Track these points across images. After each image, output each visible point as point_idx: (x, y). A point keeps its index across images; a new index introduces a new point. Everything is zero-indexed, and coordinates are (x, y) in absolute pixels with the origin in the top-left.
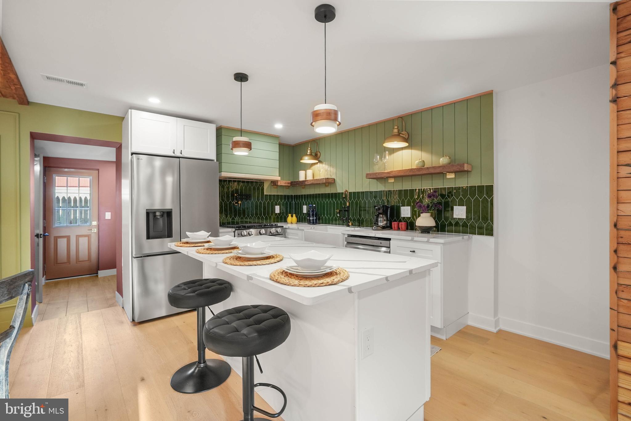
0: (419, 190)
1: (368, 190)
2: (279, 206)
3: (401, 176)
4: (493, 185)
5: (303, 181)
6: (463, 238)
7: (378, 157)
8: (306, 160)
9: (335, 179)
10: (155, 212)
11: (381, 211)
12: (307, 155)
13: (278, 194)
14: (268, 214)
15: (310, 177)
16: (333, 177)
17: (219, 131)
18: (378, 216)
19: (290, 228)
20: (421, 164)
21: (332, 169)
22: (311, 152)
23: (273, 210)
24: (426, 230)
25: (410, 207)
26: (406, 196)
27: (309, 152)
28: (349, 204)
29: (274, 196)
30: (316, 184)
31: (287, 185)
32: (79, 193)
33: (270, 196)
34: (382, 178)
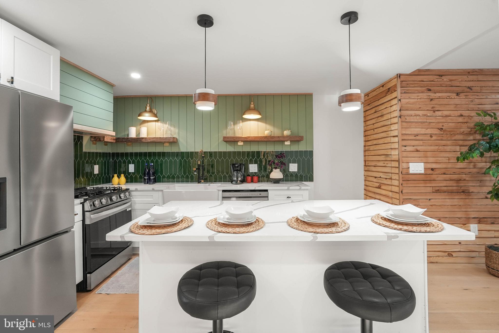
0: (264, 152)
1: (216, 150)
2: (98, 165)
3: (248, 141)
4: (313, 151)
7: (232, 123)
9: (178, 138)
12: (146, 111)
13: (97, 151)
15: (143, 135)
16: (176, 136)
19: (138, 190)
21: (173, 128)
22: (151, 109)
23: (92, 170)
25: (257, 164)
26: (253, 157)
27: (148, 108)
28: (200, 163)
29: (93, 153)
31: (112, 141)
33: (89, 153)
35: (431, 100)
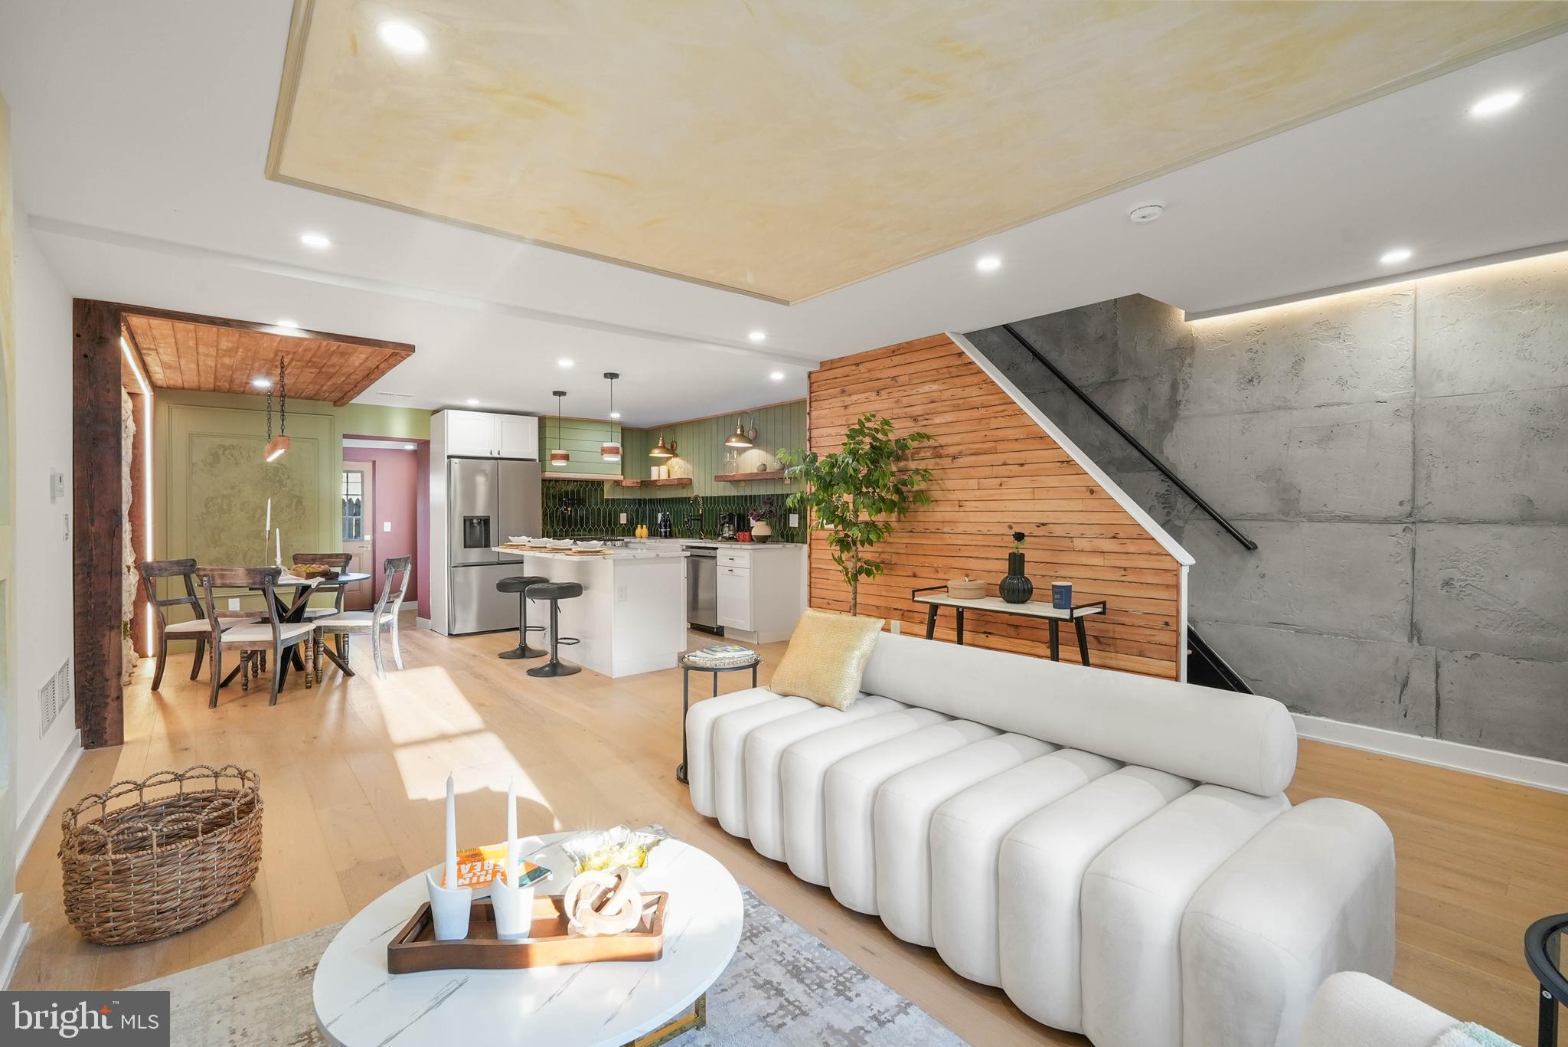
2: (625, 514)
3: (750, 480)
5: (656, 481)
6: (796, 546)
7: (726, 457)
8: (656, 453)
9: (692, 479)
10: (472, 520)
11: (727, 520)
12: (658, 447)
13: (625, 497)
14: (610, 524)
15: (664, 476)
16: (691, 477)
17: (542, 421)
18: (723, 525)
19: (641, 545)
20: (761, 468)
21: (689, 466)
22: (664, 443)
23: (617, 518)
24: (763, 540)
27: (660, 442)
28: (702, 511)
29: (619, 500)
30: (668, 485)
31: (634, 486)
32: (347, 495)
33: (613, 500)
34: (735, 482)
35: (846, 407)
